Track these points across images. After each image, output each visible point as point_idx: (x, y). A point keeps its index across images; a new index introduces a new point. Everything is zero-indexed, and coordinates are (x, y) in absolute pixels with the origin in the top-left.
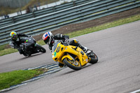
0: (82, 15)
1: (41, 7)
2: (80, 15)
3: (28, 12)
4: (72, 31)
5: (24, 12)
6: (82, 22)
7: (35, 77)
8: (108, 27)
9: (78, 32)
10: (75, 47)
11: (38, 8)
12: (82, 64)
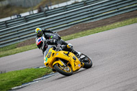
0: (93, 14)
1: (53, 7)
2: (90, 15)
3: (40, 11)
4: (83, 30)
5: (35, 12)
6: (92, 21)
7: (46, 75)
8: (118, 26)
9: (89, 31)
10: (67, 52)
11: (50, 8)
12: (74, 69)
